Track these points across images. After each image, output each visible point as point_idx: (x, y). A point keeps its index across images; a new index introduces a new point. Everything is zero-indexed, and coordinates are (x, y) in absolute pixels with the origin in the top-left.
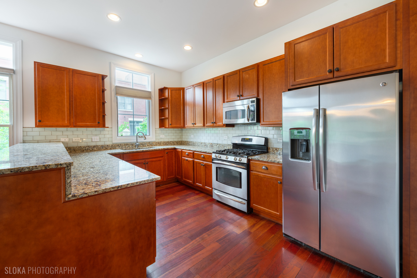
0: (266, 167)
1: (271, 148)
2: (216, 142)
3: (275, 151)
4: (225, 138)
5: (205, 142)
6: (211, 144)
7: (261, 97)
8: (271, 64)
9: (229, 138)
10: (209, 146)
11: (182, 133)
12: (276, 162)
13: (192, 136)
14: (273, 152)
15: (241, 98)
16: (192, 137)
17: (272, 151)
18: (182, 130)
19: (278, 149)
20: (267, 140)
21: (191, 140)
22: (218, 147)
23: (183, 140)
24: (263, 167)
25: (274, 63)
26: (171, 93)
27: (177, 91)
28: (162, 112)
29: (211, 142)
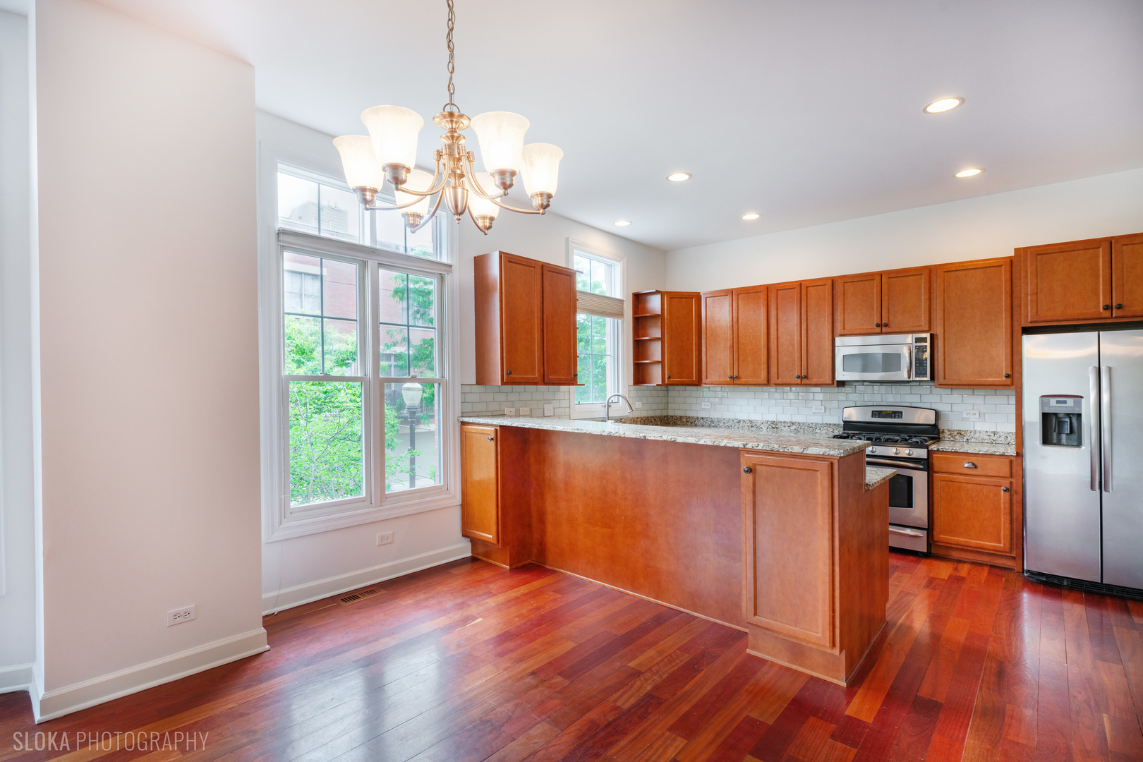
0: (973, 464)
1: (945, 431)
2: (788, 419)
3: (956, 437)
4: (817, 411)
5: (751, 419)
6: (773, 422)
7: (938, 331)
8: (963, 272)
9: (828, 410)
10: (765, 428)
11: (668, 396)
12: (998, 454)
13: (705, 405)
14: (952, 439)
15: (884, 329)
16: (703, 407)
17: (949, 437)
18: (668, 390)
19: (963, 433)
20: (937, 414)
21: (701, 415)
22: (795, 429)
23: (671, 413)
24: (966, 465)
25: (971, 271)
26: (670, 305)
27: (684, 299)
28: (640, 347)
29: (772, 418)
